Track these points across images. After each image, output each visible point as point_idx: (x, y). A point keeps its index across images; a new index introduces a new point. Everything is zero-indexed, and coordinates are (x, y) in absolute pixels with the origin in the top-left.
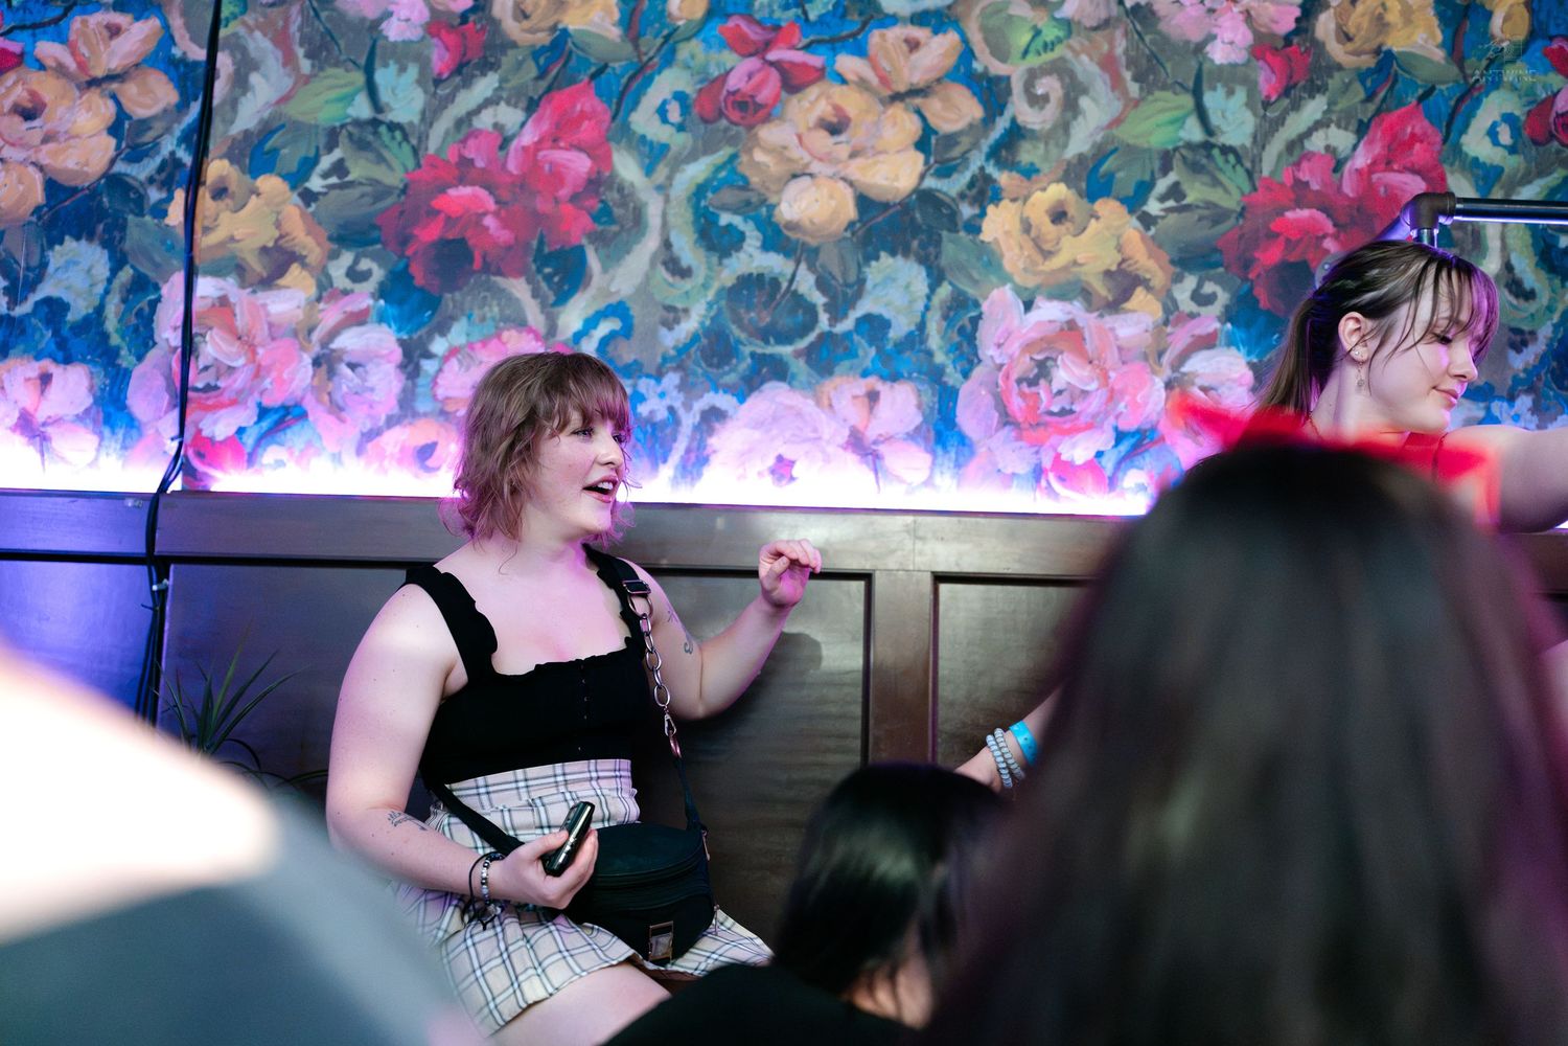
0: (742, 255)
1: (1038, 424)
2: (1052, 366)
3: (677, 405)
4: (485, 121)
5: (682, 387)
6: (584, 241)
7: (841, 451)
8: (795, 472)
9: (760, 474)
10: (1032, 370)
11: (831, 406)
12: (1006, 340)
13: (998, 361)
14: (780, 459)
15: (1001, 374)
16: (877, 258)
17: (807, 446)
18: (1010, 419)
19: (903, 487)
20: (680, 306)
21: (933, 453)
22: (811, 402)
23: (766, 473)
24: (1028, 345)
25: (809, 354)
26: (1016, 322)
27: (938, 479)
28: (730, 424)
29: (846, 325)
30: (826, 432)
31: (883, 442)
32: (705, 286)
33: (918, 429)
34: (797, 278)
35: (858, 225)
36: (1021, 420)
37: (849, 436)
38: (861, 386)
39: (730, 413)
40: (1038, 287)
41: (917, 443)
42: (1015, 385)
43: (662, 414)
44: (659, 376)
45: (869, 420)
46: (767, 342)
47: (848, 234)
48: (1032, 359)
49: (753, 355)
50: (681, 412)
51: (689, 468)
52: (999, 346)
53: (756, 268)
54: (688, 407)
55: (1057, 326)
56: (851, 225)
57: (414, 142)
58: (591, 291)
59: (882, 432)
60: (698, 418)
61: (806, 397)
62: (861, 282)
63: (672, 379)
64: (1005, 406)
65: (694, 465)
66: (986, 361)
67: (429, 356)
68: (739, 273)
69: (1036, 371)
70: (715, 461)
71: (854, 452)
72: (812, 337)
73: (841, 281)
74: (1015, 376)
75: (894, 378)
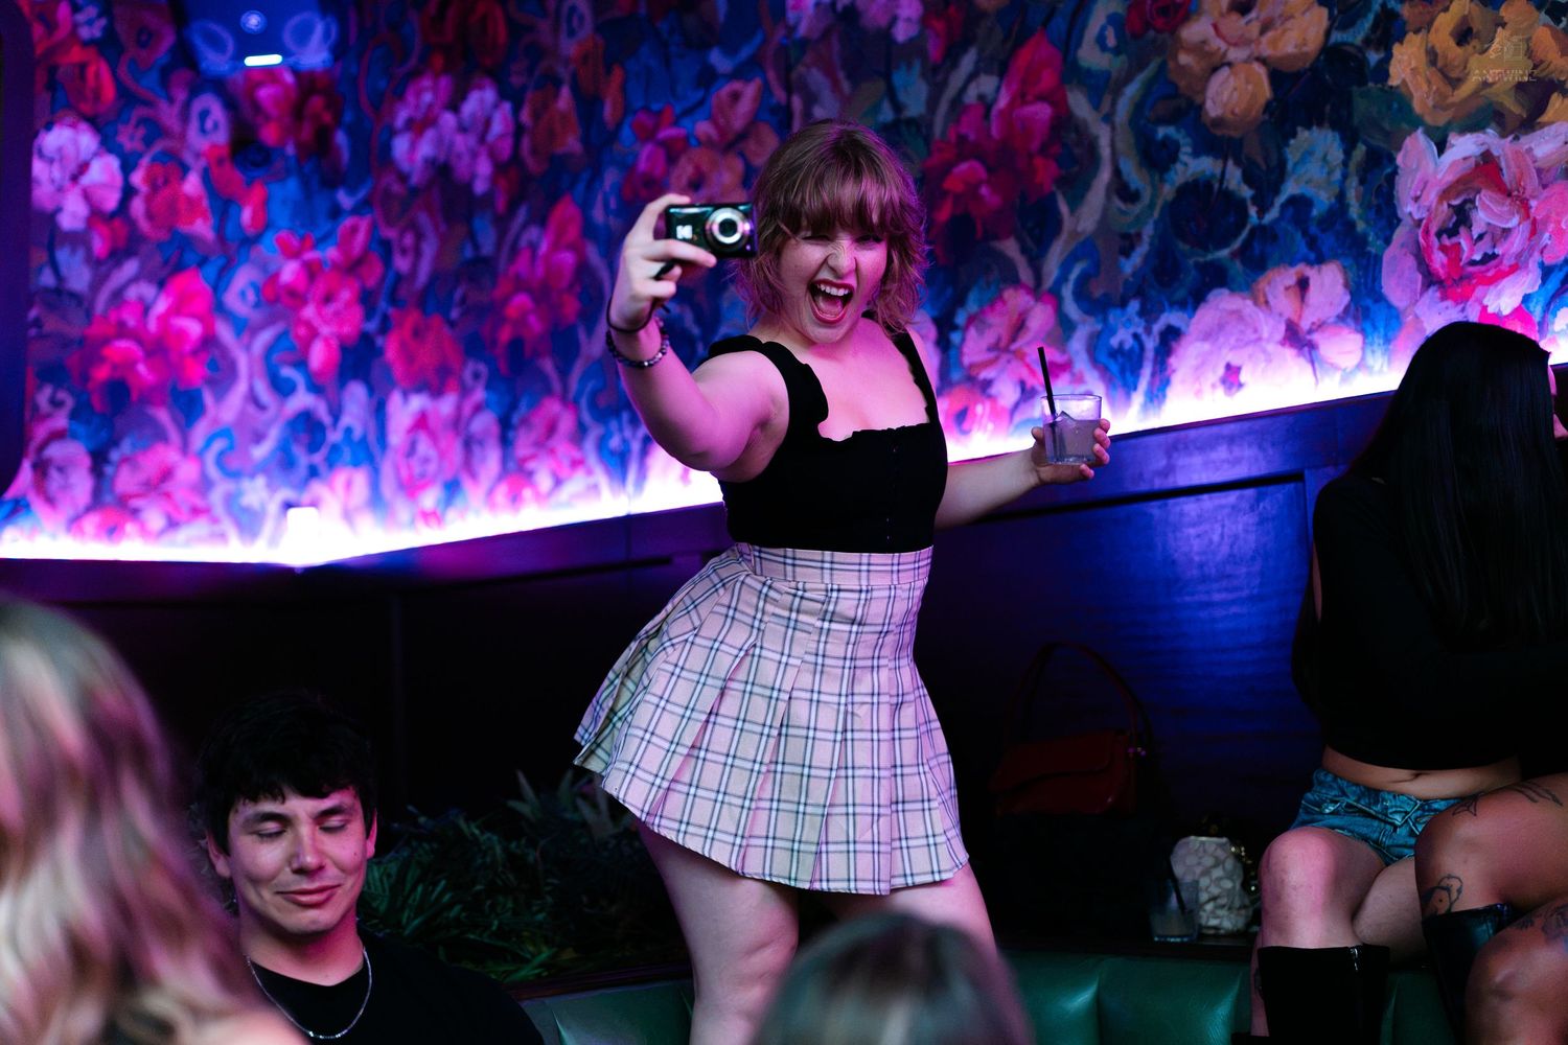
0: (1179, 167)
1: (1461, 278)
2: (1470, 209)
3: (1140, 330)
4: (971, 96)
5: (1142, 313)
6: (1054, 188)
7: (1280, 347)
8: (1244, 377)
9: (1214, 386)
10: (1451, 218)
11: (1267, 302)
12: (1422, 191)
13: (1417, 217)
14: (1228, 367)
15: (1420, 231)
16: (1294, 135)
17: (1250, 349)
18: (1435, 279)
19: (1338, 376)
20: (1132, 231)
21: (1363, 332)
22: (1249, 302)
23: (1218, 384)
24: (1444, 192)
25: (1243, 253)
26: (1431, 167)
27: (1370, 360)
28: (1184, 341)
29: (1272, 215)
30: (1265, 332)
31: (1317, 330)
32: (1151, 206)
33: (1346, 310)
34: (1227, 176)
35: (1275, 104)
36: (1443, 277)
37: (1286, 330)
38: (1289, 276)
39: (1183, 328)
40: (1449, 123)
41: (1348, 325)
42: (1436, 240)
43: (1129, 343)
44: (1123, 304)
45: (1301, 308)
46: (1206, 250)
47: (1266, 117)
48: (1449, 206)
49: (1197, 264)
50: (1144, 337)
51: (1155, 392)
52: (1417, 199)
53: (1192, 175)
54: (1148, 331)
55: (1472, 162)
56: (1268, 105)
57: (924, 130)
58: (1064, 236)
59: (1315, 319)
60: (1158, 340)
61: (1244, 298)
62: (1282, 163)
63: (1134, 306)
64: (1428, 266)
65: (1158, 390)
66: (1407, 220)
67: (955, 328)
68: (1177, 184)
69: (1455, 218)
70: (1176, 379)
71: (1292, 346)
72: (1245, 234)
73: (1264, 167)
74: (1434, 229)
75: (1320, 260)
